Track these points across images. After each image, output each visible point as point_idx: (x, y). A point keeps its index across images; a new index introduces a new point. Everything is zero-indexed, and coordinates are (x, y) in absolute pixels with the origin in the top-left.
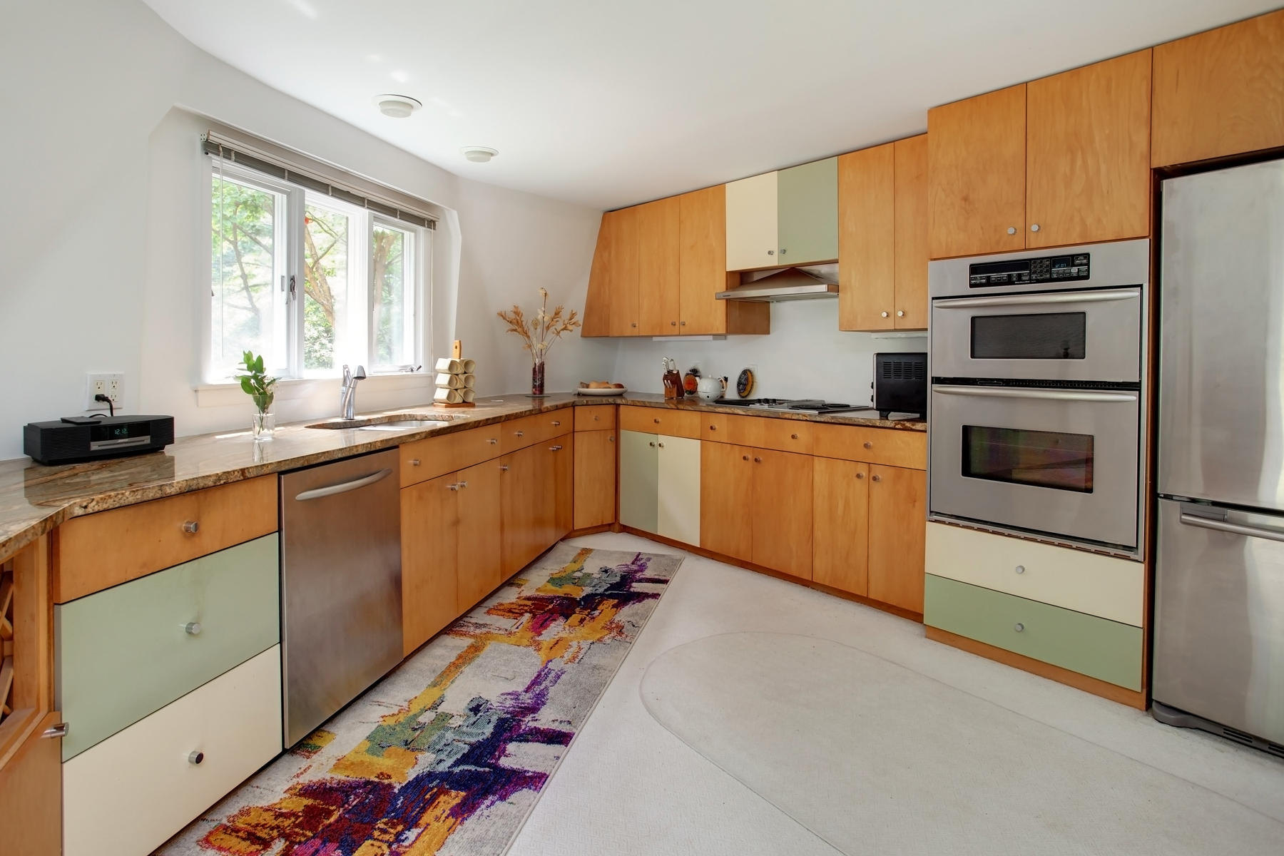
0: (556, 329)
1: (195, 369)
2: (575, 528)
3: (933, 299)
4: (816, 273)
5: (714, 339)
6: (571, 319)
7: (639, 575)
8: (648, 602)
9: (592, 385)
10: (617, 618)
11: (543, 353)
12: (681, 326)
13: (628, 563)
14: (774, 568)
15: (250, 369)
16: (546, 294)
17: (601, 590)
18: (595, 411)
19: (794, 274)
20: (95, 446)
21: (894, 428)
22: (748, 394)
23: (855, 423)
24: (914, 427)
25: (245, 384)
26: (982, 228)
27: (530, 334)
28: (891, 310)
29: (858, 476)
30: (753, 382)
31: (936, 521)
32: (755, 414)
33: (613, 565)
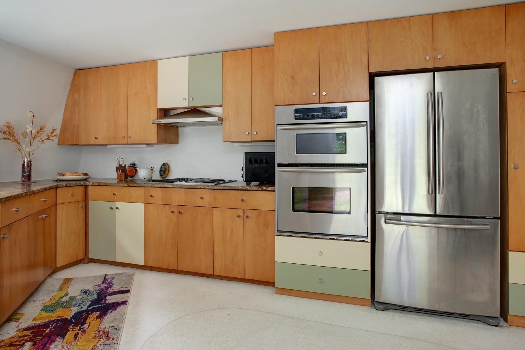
0: (41, 139)
2: (57, 266)
3: (278, 125)
4: (208, 112)
5: (147, 147)
6: (52, 133)
7: (109, 291)
8: (121, 308)
9: (67, 174)
10: (102, 326)
11: (31, 154)
12: (129, 139)
13: (99, 284)
14: (191, 271)
16: (33, 115)
17: (85, 308)
18: (71, 190)
19: (195, 111)
21: (257, 190)
22: (167, 176)
23: (237, 189)
24: (267, 189)
26: (300, 92)
27: (20, 141)
28: (250, 131)
29: (239, 216)
30: (169, 170)
31: (280, 235)
32: (179, 187)
33: (89, 287)
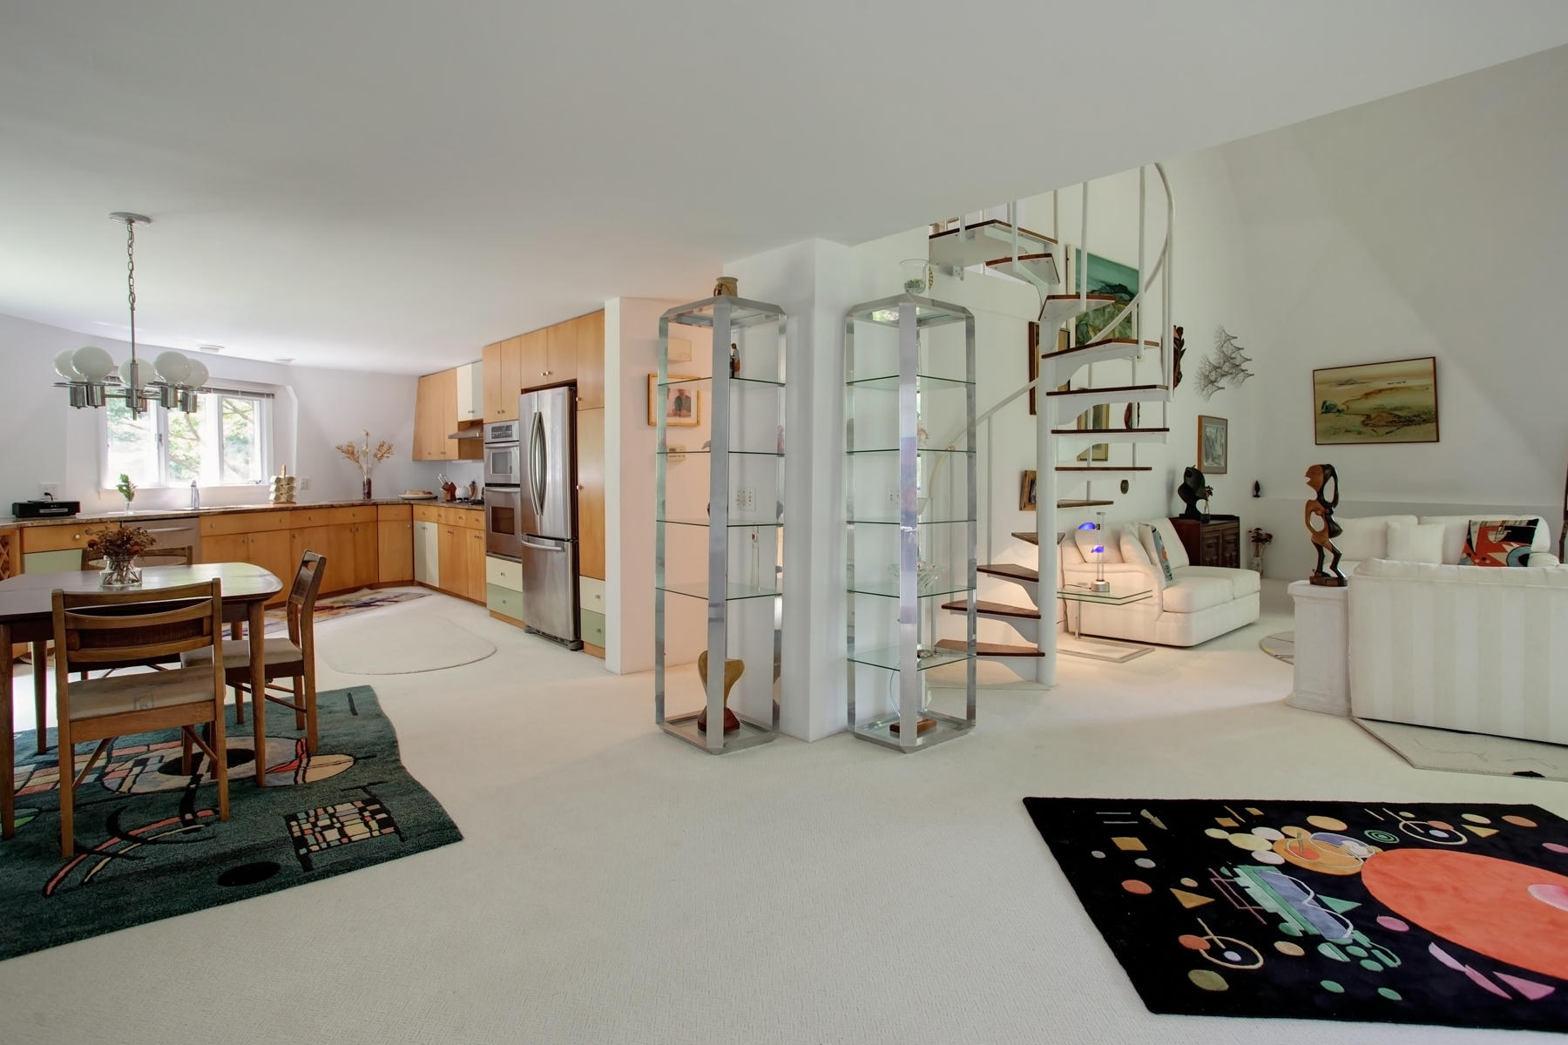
1: (98, 484)
2: (380, 581)
9: (408, 492)
11: (371, 473)
15: (123, 481)
16: (367, 434)
20: (42, 511)
25: (120, 488)
27: (360, 460)
29: (477, 537)
